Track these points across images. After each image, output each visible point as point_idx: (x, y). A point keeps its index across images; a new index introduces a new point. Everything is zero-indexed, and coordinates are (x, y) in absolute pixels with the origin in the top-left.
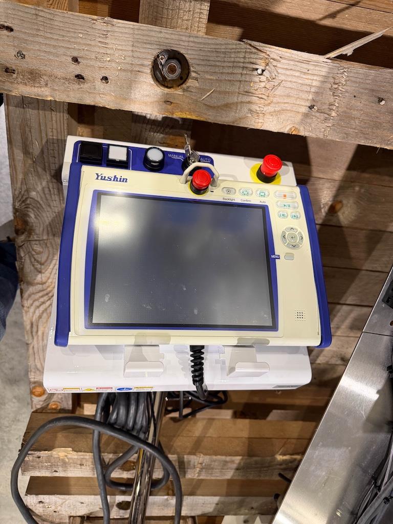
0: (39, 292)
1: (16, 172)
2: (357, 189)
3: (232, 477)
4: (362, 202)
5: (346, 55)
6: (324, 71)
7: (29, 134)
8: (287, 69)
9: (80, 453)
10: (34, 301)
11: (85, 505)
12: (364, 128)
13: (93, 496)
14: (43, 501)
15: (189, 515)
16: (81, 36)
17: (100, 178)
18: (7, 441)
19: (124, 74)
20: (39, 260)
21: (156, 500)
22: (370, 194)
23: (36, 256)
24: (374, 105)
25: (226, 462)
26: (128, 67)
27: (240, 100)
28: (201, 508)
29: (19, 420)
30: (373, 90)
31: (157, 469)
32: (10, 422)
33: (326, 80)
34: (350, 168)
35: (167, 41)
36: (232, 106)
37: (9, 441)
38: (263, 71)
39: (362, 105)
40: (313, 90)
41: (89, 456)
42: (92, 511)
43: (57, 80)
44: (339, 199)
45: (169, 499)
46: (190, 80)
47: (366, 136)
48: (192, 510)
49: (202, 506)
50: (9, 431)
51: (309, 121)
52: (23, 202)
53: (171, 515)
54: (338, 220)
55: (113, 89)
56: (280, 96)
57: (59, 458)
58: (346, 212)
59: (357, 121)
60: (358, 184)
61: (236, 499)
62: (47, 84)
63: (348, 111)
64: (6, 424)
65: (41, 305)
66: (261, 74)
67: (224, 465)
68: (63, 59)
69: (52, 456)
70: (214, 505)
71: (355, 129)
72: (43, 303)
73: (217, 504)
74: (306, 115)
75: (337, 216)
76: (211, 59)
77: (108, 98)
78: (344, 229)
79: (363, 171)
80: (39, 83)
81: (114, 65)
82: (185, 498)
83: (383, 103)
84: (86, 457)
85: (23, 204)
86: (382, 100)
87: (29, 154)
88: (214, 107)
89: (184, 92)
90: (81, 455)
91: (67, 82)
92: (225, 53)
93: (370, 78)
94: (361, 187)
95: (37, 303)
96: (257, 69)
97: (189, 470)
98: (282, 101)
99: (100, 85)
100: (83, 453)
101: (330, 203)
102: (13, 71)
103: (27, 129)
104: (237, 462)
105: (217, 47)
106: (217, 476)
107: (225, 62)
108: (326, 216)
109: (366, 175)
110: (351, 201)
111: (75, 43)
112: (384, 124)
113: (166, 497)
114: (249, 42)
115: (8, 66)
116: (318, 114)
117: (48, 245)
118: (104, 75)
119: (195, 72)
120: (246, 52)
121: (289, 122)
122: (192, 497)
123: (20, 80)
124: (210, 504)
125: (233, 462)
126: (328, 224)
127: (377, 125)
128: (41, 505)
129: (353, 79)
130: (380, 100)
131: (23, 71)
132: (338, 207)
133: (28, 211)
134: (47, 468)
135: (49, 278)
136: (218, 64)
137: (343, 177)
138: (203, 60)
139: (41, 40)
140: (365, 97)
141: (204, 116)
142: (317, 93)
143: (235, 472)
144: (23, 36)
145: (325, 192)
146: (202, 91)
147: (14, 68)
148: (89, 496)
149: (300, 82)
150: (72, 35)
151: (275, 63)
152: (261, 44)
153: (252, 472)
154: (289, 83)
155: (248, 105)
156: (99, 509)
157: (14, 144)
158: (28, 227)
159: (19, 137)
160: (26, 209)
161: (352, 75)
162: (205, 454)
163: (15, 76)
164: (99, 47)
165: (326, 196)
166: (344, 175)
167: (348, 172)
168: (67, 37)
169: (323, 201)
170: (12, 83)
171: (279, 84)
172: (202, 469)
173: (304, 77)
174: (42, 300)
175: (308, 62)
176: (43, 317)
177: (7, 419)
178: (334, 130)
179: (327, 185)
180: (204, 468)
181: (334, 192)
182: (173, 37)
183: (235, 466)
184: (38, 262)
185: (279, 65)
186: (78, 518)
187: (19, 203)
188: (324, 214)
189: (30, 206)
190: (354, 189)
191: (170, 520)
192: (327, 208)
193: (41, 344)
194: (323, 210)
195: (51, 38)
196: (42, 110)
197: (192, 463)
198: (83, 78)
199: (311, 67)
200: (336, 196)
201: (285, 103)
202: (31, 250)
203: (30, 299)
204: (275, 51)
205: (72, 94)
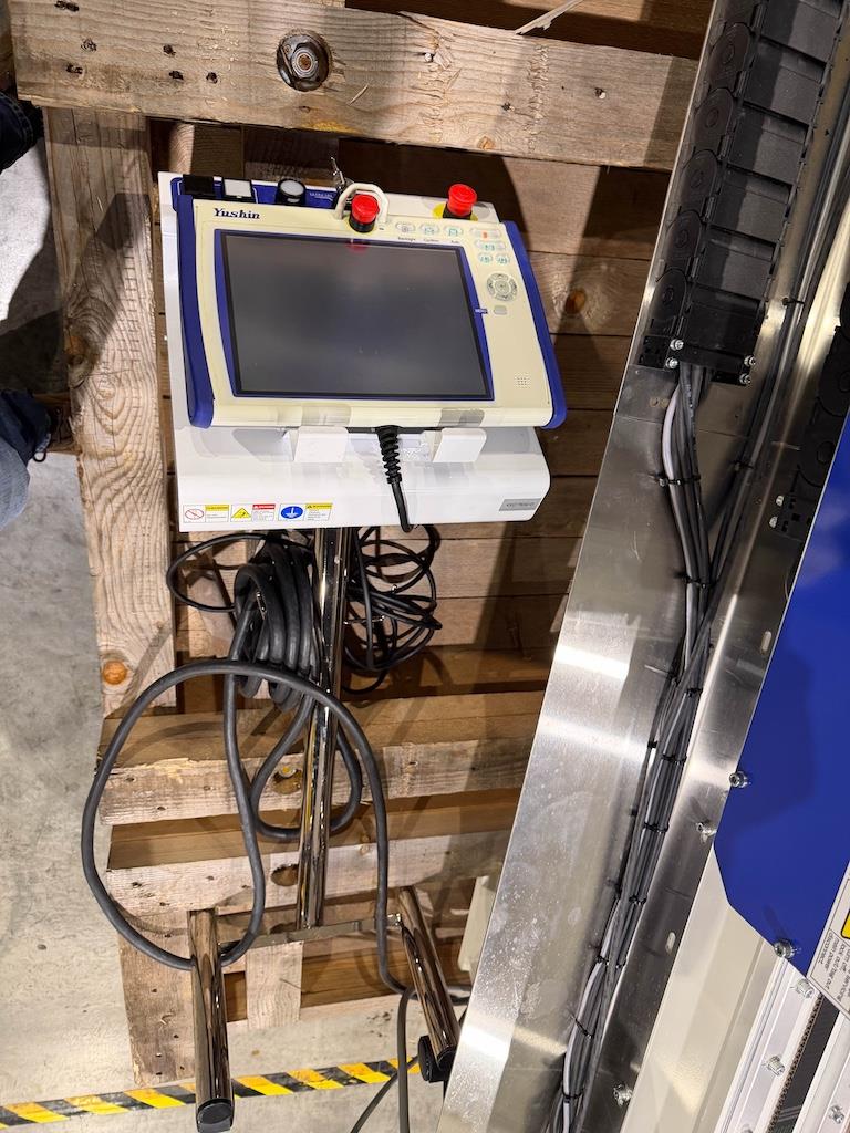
0: (110, 472)
1: (67, 254)
2: (604, 267)
3: (467, 787)
4: (615, 291)
5: (542, 28)
6: (515, 53)
7: (87, 187)
8: (464, 52)
9: (203, 763)
10: (103, 489)
11: (215, 882)
12: (584, 134)
13: (229, 860)
14: (140, 881)
15: (402, 884)
16: (176, 13)
17: (220, 214)
18: (27, 878)
19: (238, 67)
20: (109, 409)
21: (341, 855)
22: (625, 275)
23: (103, 404)
24: (590, 99)
25: (453, 754)
26: (245, 57)
27: (405, 101)
28: (422, 864)
29: (50, 828)
30: (585, 78)
31: (339, 782)
32: (32, 833)
33: (520, 66)
34: (588, 233)
35: (296, 17)
36: (395, 110)
37: (33, 879)
38: (432, 56)
39: (576, 99)
40: (504, 80)
41: (218, 766)
42: (228, 895)
43: (143, 81)
44: (579, 287)
45: (363, 851)
46: (333, 74)
47: (588, 146)
48: (405, 872)
49: (422, 861)
50: (32, 854)
51: (505, 127)
52: (80, 305)
53: (370, 888)
54: (583, 325)
55: (223, 91)
56: (460, 91)
57: (166, 776)
58: (594, 310)
59: (571, 123)
60: (602, 259)
61: (481, 837)
62: (128, 88)
63: (557, 109)
64: (25, 838)
65: (114, 496)
66: (432, 61)
67: (451, 762)
68: (151, 48)
69: (153, 776)
70: (443, 856)
71: (570, 136)
72: (119, 491)
73: (448, 853)
74: (500, 119)
75: (580, 318)
76: (359, 41)
77: (217, 105)
78: (595, 340)
79: (609, 236)
80: (118, 86)
81: (224, 55)
82: (391, 844)
83: (603, 94)
84: (213, 770)
85: (80, 310)
86: (602, 91)
87: (88, 221)
88: (370, 113)
89: (325, 91)
90: (205, 767)
91: (157, 84)
92: (377, 32)
93: (580, 59)
94: (609, 264)
95: (107, 494)
96: (424, 54)
97: (393, 779)
98: (464, 99)
99: (204, 85)
100: (208, 762)
101: (566, 295)
102: (79, 71)
103: (83, 180)
104: (471, 752)
105: (365, 23)
106: (442, 789)
107: (378, 44)
108: (562, 319)
109: (614, 243)
110: (598, 289)
111: (167, 25)
112: (610, 127)
113: (359, 847)
114: (409, 14)
115: (72, 61)
116: (516, 117)
117: (123, 381)
118: (211, 71)
119: (338, 61)
120: (406, 30)
121: (478, 131)
122: (402, 842)
123: (89, 83)
124: (436, 854)
125: (463, 753)
126: (568, 332)
127: (600, 129)
128: (137, 890)
129: (558, 63)
130: (599, 92)
131: (94, 69)
132: (579, 301)
133: (88, 322)
134: (146, 802)
135: (126, 444)
136: (369, 48)
137: (580, 249)
138: (348, 43)
139: (118, 21)
140: (577, 88)
141: (358, 126)
142: (511, 84)
143: (470, 776)
144: (93, 16)
145: (556, 276)
146: (352, 89)
147: (80, 64)
148: (224, 860)
149: (486, 69)
150: (163, 13)
151: (447, 44)
152: (426, 17)
153: (500, 773)
154: (470, 72)
155: (417, 107)
156: (241, 890)
157: (62, 204)
158: (89, 351)
159: (70, 194)
160: (85, 318)
161: (555, 56)
162: (417, 743)
163: (81, 77)
164: (202, 29)
165: (557, 284)
166: (581, 246)
167: (586, 239)
168: (156, 16)
169: (555, 293)
170: (76, 87)
171: (457, 75)
172: (414, 774)
173: (489, 61)
174: (116, 486)
175: (492, 41)
176: (119, 521)
177: (27, 827)
178: (541, 139)
179: (556, 264)
180: (418, 773)
181: (569, 275)
182: (303, 11)
183: (468, 762)
184: (107, 413)
185: (453, 47)
186: (204, 913)
187: (73, 308)
188: (559, 315)
189: (92, 312)
190: (599, 269)
191: (368, 900)
192: (562, 303)
193: (117, 574)
194: (556, 308)
195: (135, 19)
196: (106, 146)
197: (396, 762)
198: (181, 77)
199: (497, 48)
200: (573, 283)
201: (468, 102)
202: (95, 392)
203: (95, 485)
204: (445, 27)
205: (166, 101)
